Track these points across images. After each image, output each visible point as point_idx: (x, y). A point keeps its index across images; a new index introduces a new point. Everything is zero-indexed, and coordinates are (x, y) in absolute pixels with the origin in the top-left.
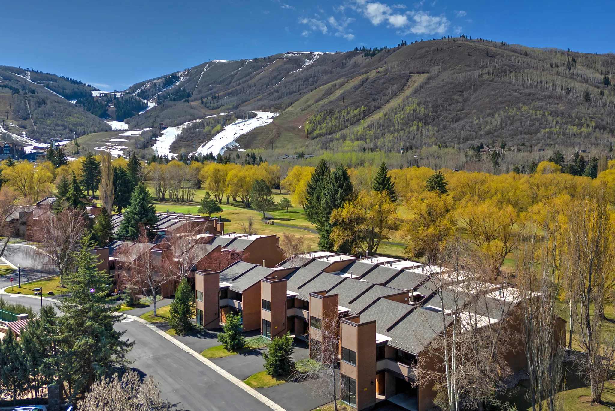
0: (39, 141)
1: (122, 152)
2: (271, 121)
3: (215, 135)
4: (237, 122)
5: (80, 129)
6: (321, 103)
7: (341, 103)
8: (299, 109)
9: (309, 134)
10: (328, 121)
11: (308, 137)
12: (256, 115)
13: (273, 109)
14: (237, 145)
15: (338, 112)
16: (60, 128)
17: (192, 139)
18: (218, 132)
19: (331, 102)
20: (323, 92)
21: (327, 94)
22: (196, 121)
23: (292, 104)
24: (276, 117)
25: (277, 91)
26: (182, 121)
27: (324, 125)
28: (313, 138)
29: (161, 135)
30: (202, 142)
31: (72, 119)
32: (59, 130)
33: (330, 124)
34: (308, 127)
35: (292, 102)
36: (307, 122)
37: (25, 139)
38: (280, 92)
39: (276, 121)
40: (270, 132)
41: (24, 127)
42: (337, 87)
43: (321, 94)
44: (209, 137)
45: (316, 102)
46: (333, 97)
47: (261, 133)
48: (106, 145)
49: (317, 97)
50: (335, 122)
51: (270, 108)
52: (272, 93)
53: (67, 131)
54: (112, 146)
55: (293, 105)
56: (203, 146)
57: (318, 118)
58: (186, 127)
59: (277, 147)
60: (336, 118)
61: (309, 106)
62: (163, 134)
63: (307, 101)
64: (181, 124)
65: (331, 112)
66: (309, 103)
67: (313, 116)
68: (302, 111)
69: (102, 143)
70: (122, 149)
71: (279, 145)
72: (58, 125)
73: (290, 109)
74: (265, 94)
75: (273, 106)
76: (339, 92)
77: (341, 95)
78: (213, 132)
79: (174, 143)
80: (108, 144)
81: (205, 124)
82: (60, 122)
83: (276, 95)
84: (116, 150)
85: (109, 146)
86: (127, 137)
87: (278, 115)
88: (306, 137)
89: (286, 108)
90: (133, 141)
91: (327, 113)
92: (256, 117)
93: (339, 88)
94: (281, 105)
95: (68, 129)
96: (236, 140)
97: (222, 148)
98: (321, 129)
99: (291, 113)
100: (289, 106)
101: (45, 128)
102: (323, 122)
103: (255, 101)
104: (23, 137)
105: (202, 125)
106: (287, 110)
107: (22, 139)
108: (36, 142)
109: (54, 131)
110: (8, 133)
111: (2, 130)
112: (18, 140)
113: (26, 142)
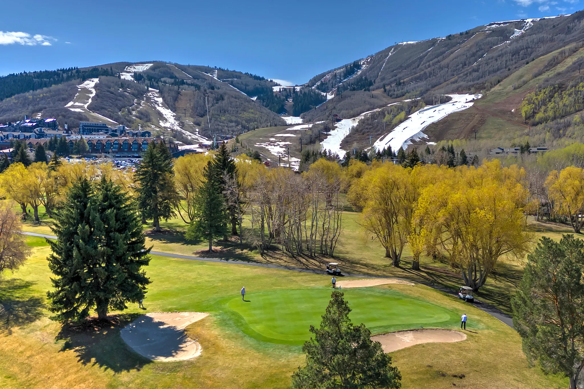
1: (284, 149)
2: (471, 104)
3: (397, 125)
4: (426, 108)
6: (544, 76)
7: (577, 74)
8: (510, 88)
9: (528, 118)
10: (558, 99)
11: (526, 123)
12: (450, 99)
13: (473, 90)
14: (426, 136)
15: (572, 86)
16: (233, 124)
17: (368, 132)
18: (401, 122)
19: (559, 74)
20: (546, 63)
21: (551, 65)
22: (375, 110)
23: (499, 82)
24: (478, 99)
25: (477, 70)
26: (359, 112)
27: (551, 105)
28: (535, 124)
29: (334, 128)
30: (381, 135)
31: (246, 115)
32: (232, 126)
33: (561, 104)
34: (525, 109)
35: (500, 79)
36: (525, 102)
37: (197, 137)
38: (480, 71)
39: (479, 104)
40: (471, 118)
41: (198, 124)
42: (567, 54)
43: (541, 66)
44: (390, 128)
45: (536, 77)
46: (561, 68)
47: (458, 120)
48: (269, 141)
49: (536, 71)
50: (567, 100)
51: (470, 89)
52: (470, 73)
53: (240, 127)
54: (275, 142)
55: (501, 83)
56: (381, 140)
57: (541, 96)
58: (363, 118)
59: (481, 138)
60: (570, 95)
61: (525, 83)
62: (336, 127)
63: (521, 77)
64: (358, 115)
65: (561, 87)
66: (524, 79)
67: (533, 94)
68: (515, 89)
69: (265, 139)
70: (285, 145)
71: (483, 135)
72: (231, 121)
73: (497, 88)
74: (462, 75)
75: (473, 86)
76: (570, 62)
77: (574, 63)
78: (394, 121)
79: (347, 137)
80: (272, 139)
81: (386, 112)
82: (233, 118)
83: (475, 74)
84: (278, 147)
85: (272, 142)
86: (295, 132)
87: (480, 97)
88: (522, 123)
89: (491, 87)
90: (300, 136)
91: (554, 88)
92: (451, 102)
93: (570, 55)
94: (484, 84)
95: (240, 126)
96: (425, 131)
97: (406, 142)
98: (545, 111)
99: (500, 93)
100: (495, 85)
101: (218, 125)
102: (550, 101)
103: (448, 84)
104: (195, 134)
105: (382, 114)
106: (493, 89)
107: (194, 137)
108: (207, 140)
109: (226, 128)
110: (183, 131)
111: (177, 128)
112: (189, 138)
113: (197, 139)
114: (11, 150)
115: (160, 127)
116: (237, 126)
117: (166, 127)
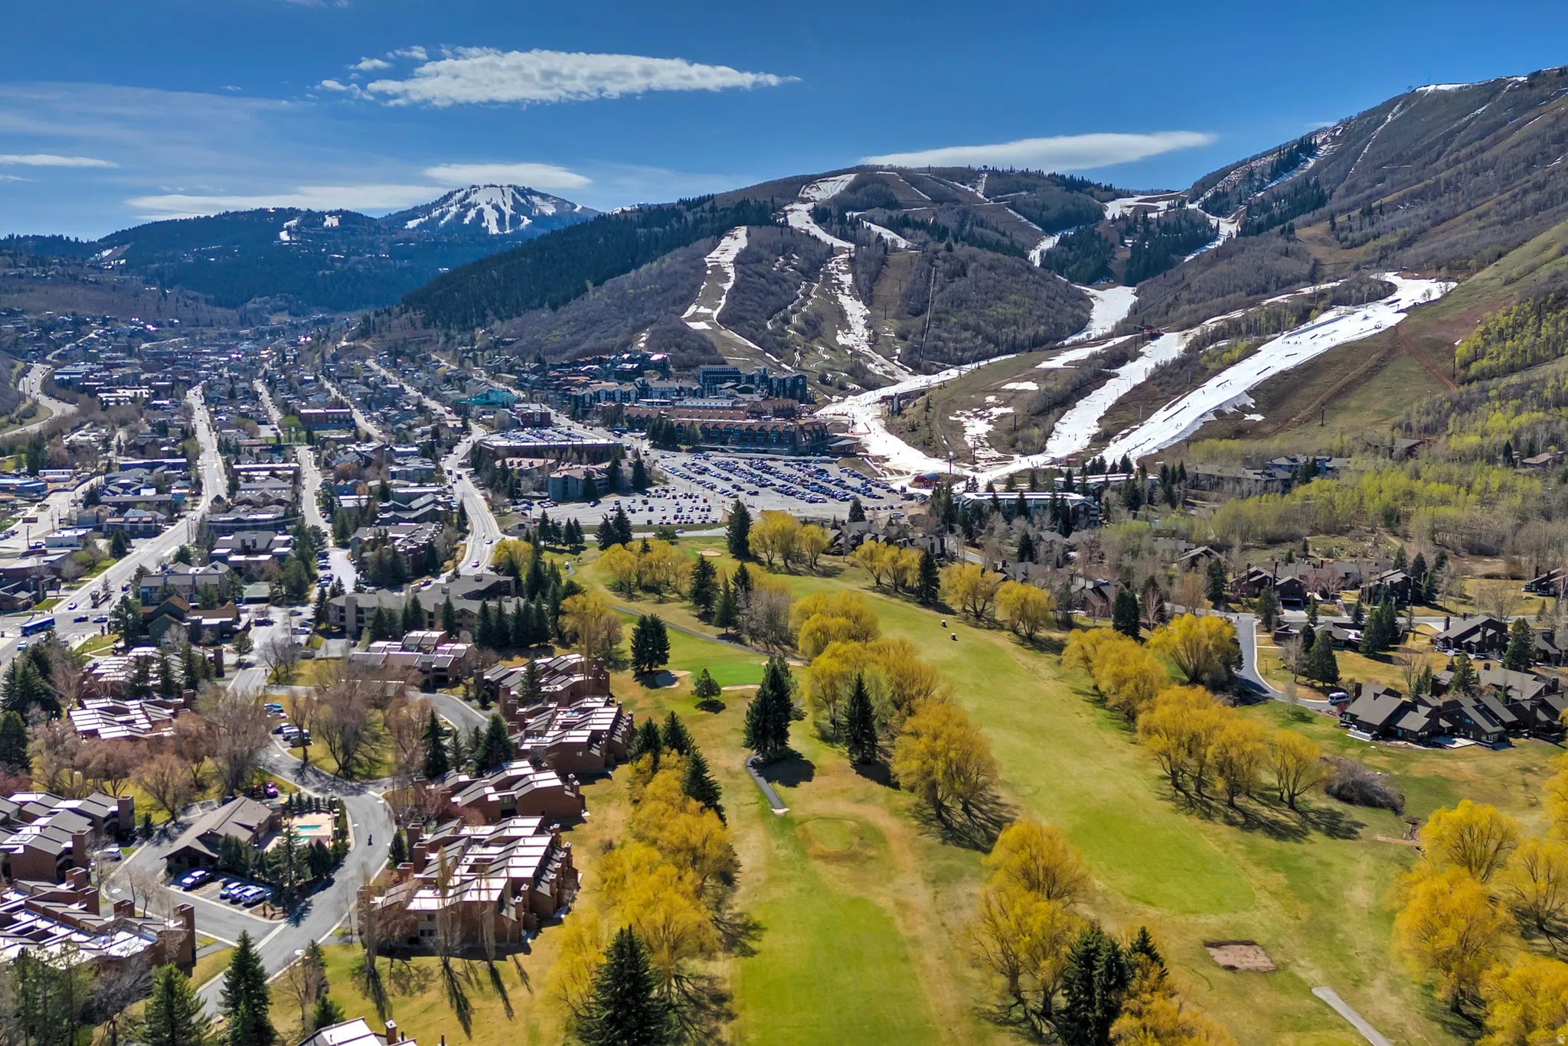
0: (918, 369)
1: (992, 427)
2: (1398, 320)
5: (1008, 333)
8: (1503, 277)
11: (1454, 377)
12: (1393, 291)
14: (1250, 402)
16: (968, 334)
18: (1232, 364)
22: (1233, 315)
23: (1500, 256)
24: (1428, 303)
28: (1465, 380)
29: (1134, 358)
30: (1178, 394)
31: (1001, 310)
35: (1501, 249)
36: (1479, 330)
41: (903, 337)
44: (1199, 379)
48: (980, 405)
51: (1439, 269)
53: (979, 341)
54: (990, 407)
55: (1500, 261)
56: (1168, 409)
58: (1200, 334)
63: (1545, 248)
68: (1505, 284)
69: (979, 397)
70: (1000, 416)
71: (1354, 404)
72: (966, 328)
73: (1484, 275)
78: (1212, 369)
79: (1134, 388)
80: (989, 399)
82: (971, 321)
84: (987, 421)
85: (983, 408)
87: (1438, 296)
89: (1481, 268)
90: (1043, 389)
95: (980, 337)
96: (1250, 393)
97: (1204, 414)
100: (1490, 263)
101: (939, 338)
104: (892, 361)
106: (1477, 276)
107: (890, 367)
108: (910, 374)
109: (951, 345)
110: (872, 355)
111: (865, 348)
112: (879, 371)
113: (892, 374)
114: (608, 464)
115: (833, 347)
116: (975, 337)
117: (844, 347)
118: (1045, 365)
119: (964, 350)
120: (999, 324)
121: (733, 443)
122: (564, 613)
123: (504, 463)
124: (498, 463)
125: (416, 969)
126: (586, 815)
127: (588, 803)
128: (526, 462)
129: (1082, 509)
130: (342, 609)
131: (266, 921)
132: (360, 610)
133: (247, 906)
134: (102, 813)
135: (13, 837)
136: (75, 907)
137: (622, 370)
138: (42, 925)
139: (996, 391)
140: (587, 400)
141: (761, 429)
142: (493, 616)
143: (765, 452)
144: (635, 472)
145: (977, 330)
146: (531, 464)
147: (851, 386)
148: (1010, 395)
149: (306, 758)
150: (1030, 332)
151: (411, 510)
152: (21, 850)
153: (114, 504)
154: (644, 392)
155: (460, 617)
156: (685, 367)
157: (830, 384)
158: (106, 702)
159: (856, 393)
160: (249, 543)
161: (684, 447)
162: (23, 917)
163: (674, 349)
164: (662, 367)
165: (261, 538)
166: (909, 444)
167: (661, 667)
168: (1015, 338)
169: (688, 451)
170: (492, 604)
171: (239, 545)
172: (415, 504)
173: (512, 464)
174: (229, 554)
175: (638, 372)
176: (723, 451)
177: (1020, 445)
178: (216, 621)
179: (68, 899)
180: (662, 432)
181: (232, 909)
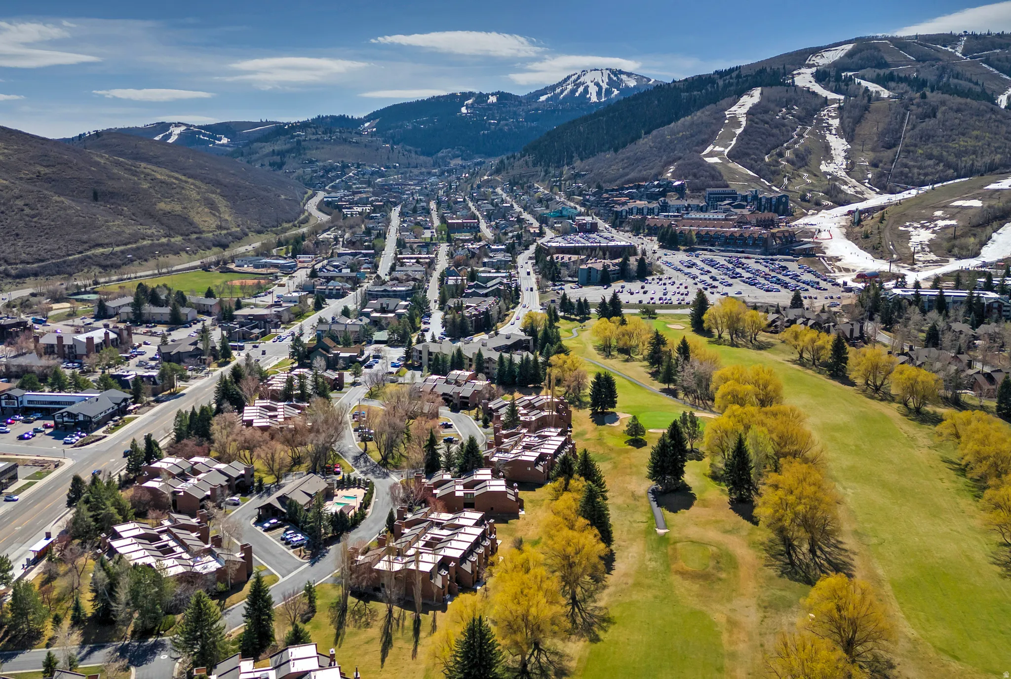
0: (884, 189)
1: (934, 236)
5: (967, 161)
16: (931, 162)
31: (963, 142)
32: (929, 166)
41: (875, 165)
48: (930, 218)
53: (940, 167)
54: (937, 220)
69: (928, 212)
70: (943, 227)
72: (930, 157)
80: (938, 213)
82: (935, 152)
84: (931, 231)
85: (932, 220)
95: (942, 164)
101: (906, 166)
104: (863, 184)
107: (861, 188)
108: (877, 193)
109: (916, 171)
110: (848, 179)
111: (842, 174)
112: (851, 191)
113: (862, 193)
115: (816, 174)
116: (938, 164)
117: (826, 173)
118: (993, 186)
119: (926, 175)
120: (959, 155)
121: (719, 245)
122: (550, 366)
123: (552, 258)
124: (548, 258)
125: (370, 610)
126: (522, 513)
127: (526, 505)
128: (567, 257)
129: (996, 305)
130: (420, 352)
131: (299, 559)
132: (430, 354)
133: (293, 547)
134: (235, 474)
135: (183, 484)
136: (194, 535)
137: (652, 193)
138: (172, 544)
139: (944, 207)
140: (624, 214)
141: (741, 235)
142: (506, 363)
143: (743, 252)
144: (639, 266)
145: (940, 159)
146: (570, 259)
147: (825, 203)
148: (957, 210)
149: (366, 450)
150: (987, 160)
151: (486, 288)
152: (182, 494)
153: (325, 278)
154: (664, 208)
155: (488, 362)
156: (697, 190)
157: (809, 201)
158: (267, 402)
159: (828, 208)
160: (384, 306)
161: (682, 248)
162: (165, 537)
163: (690, 177)
164: (680, 190)
165: (391, 302)
166: (861, 248)
167: (610, 410)
168: (973, 164)
169: (685, 251)
170: (506, 356)
171: (379, 307)
172: (489, 284)
173: (557, 258)
174: (372, 312)
175: (663, 194)
176: (711, 251)
177: (956, 250)
178: (347, 355)
179: (192, 529)
180: (668, 237)
181: (284, 548)
